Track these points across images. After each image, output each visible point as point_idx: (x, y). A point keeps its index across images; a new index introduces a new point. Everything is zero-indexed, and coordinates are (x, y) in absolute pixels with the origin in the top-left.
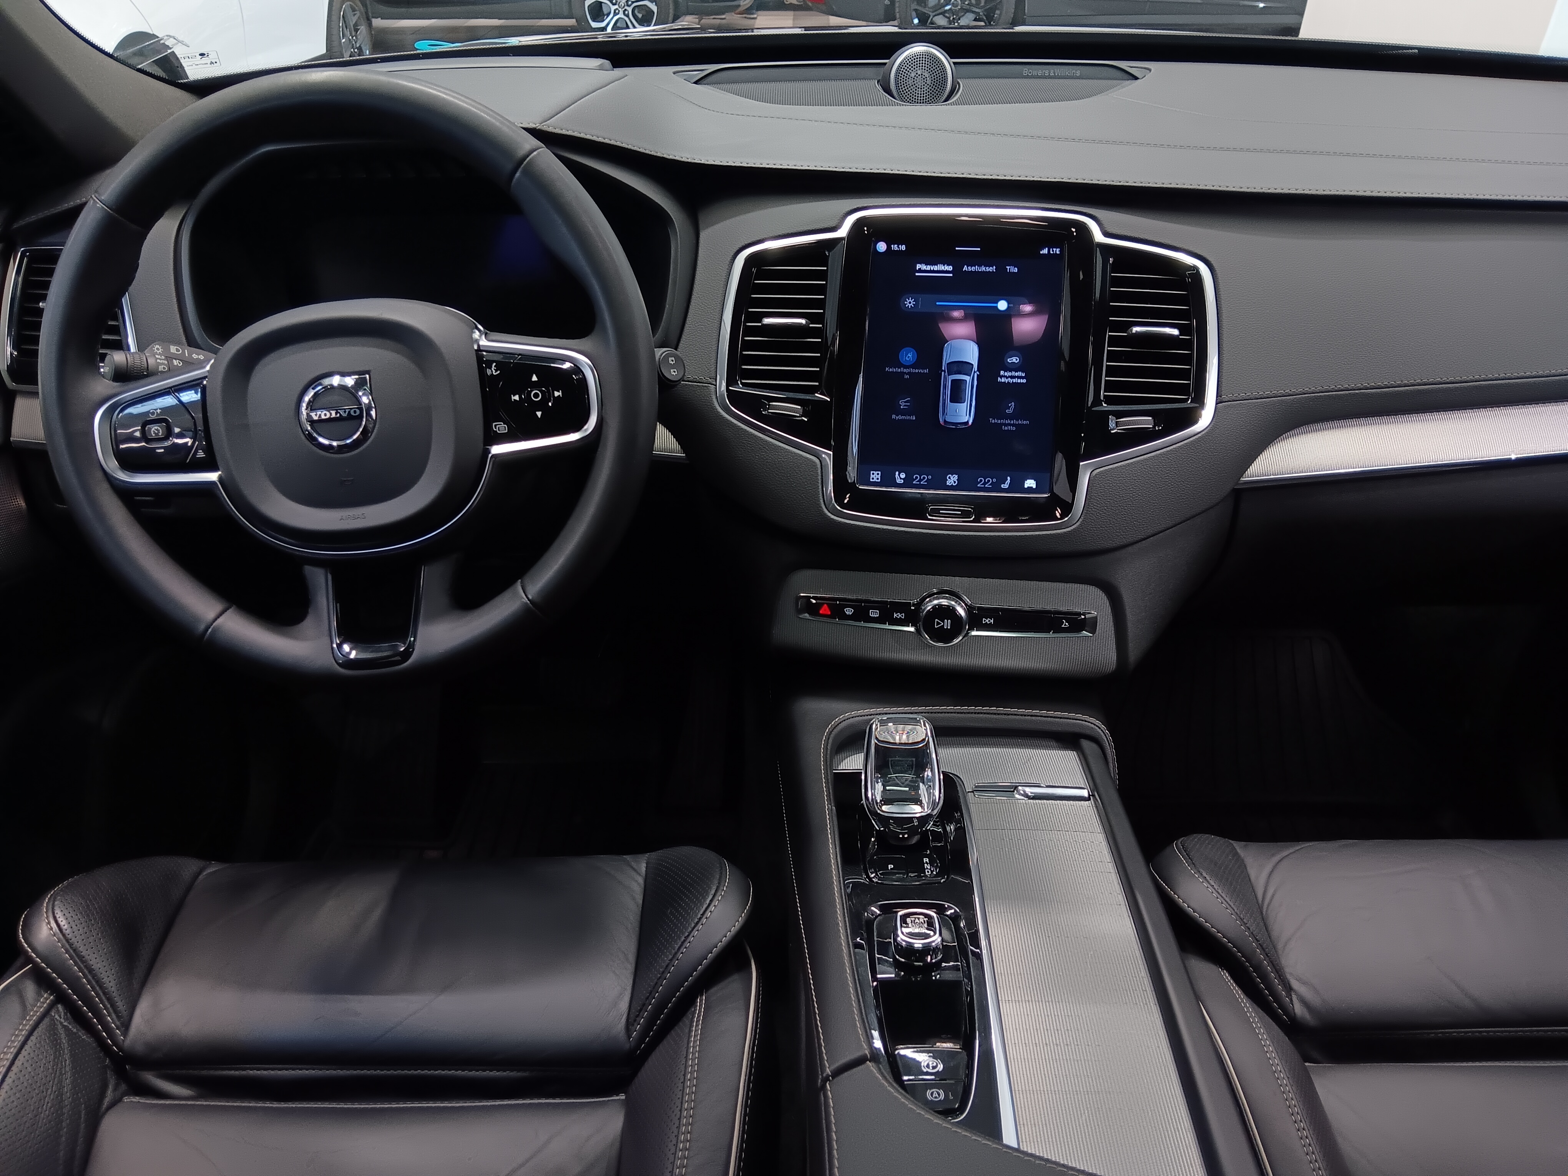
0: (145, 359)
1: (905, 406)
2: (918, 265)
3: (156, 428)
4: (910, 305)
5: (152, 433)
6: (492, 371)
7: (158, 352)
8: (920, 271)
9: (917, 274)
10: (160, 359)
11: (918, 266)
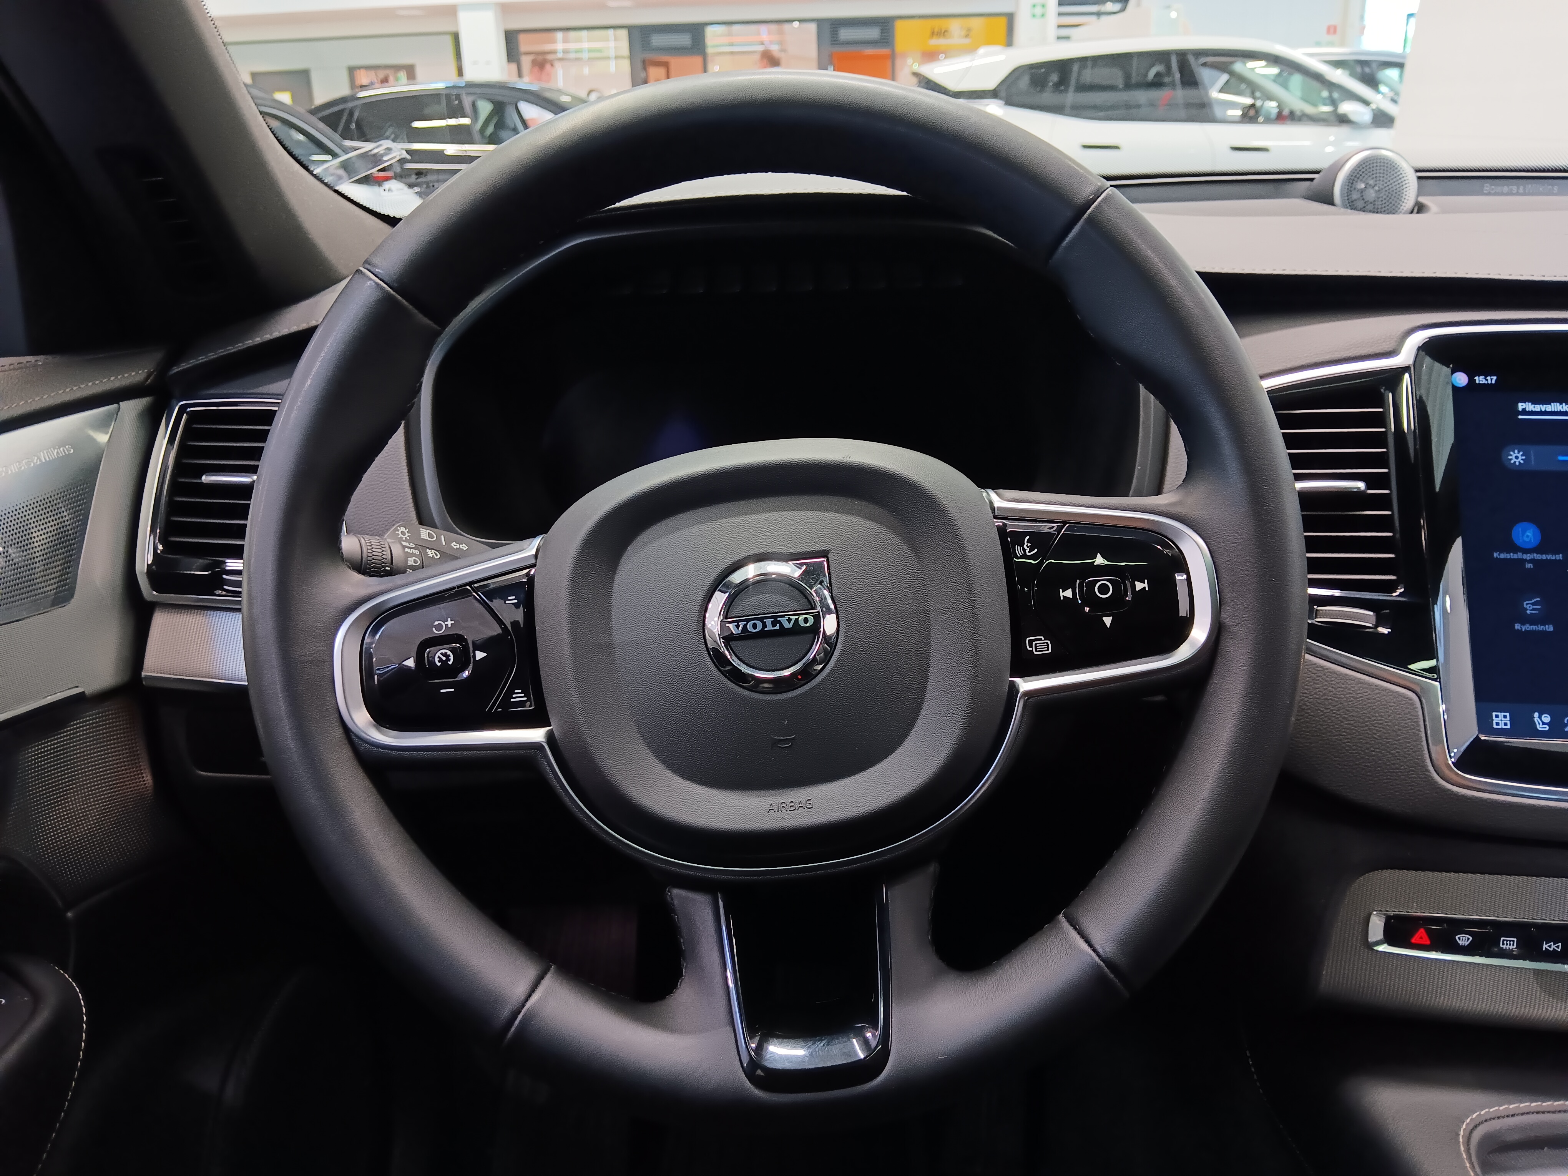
0: (388, 548)
1: (1533, 609)
2: (1520, 404)
3: (443, 651)
4: (1515, 460)
5: (437, 660)
6: (1024, 550)
7: (404, 537)
8: (1524, 412)
9: (1520, 417)
10: (411, 548)
11: (1521, 406)
